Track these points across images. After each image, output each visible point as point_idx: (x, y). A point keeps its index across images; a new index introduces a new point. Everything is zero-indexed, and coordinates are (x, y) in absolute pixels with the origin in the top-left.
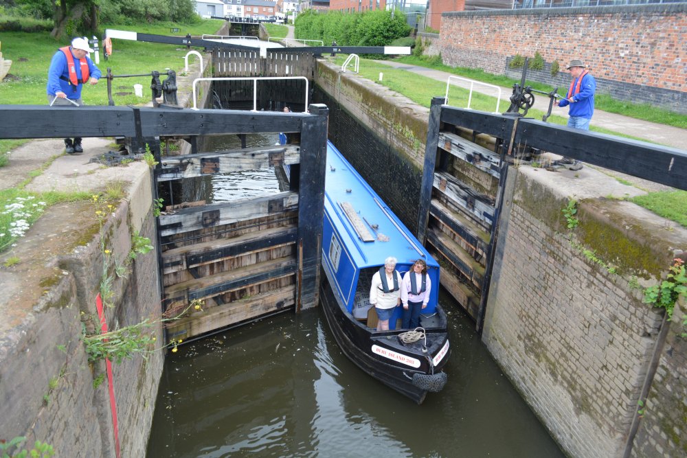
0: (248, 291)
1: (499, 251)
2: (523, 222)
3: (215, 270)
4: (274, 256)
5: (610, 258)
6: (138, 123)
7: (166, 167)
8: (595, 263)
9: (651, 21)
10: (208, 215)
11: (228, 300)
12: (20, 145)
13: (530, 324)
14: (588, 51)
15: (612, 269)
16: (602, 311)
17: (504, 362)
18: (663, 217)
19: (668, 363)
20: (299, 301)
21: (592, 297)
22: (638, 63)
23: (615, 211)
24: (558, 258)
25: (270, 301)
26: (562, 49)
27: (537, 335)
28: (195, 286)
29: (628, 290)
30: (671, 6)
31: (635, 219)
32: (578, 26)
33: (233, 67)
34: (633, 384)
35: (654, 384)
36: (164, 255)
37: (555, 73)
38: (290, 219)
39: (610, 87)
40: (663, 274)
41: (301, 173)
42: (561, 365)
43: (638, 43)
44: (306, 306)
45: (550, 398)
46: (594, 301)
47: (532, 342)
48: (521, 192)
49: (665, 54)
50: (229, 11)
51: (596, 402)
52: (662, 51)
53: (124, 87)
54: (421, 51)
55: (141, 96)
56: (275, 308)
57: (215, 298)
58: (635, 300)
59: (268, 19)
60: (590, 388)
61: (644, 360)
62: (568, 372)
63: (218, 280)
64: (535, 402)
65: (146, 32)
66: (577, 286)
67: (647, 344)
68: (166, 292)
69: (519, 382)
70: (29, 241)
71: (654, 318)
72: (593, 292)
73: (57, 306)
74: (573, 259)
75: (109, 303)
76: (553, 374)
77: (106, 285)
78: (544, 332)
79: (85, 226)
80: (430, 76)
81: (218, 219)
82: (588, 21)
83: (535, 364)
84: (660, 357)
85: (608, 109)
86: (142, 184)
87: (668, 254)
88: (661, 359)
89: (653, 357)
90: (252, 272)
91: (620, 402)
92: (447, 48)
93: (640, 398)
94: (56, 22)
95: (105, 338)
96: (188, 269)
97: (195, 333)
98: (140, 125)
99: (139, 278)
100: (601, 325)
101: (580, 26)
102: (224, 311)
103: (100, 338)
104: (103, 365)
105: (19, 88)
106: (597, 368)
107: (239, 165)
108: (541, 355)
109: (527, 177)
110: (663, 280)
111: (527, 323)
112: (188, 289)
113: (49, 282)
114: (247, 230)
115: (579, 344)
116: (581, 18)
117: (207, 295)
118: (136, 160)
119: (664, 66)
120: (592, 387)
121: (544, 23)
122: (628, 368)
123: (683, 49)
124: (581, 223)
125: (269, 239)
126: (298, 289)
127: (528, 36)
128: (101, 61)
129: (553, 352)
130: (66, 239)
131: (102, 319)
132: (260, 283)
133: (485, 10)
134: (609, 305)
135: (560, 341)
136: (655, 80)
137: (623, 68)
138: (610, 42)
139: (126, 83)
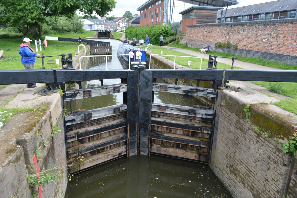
0: (106, 148)
1: (216, 127)
2: (226, 115)
3: (90, 140)
4: (117, 132)
5: (266, 130)
6: (55, 76)
7: (68, 95)
8: (259, 132)
9: (276, 27)
10: (87, 116)
11: (96, 153)
12: (4, 87)
13: (231, 160)
14: (249, 40)
15: (267, 135)
16: (263, 154)
17: (221, 178)
18: (288, 111)
19: (295, 178)
20: (128, 152)
21: (259, 148)
22: (271, 44)
23: (266, 109)
24: (242, 130)
25: (115, 153)
26: (238, 39)
27: (235, 165)
28: (81, 147)
29: (275, 145)
30: (284, 20)
31: (275, 113)
32: (245, 30)
33: (99, 50)
34: (280, 188)
35: (290, 188)
36: (67, 134)
37: (236, 49)
38: (124, 116)
39: (260, 54)
40: (290, 137)
41: (128, 96)
42: (246, 178)
43: (271, 36)
44: (131, 155)
45: (242, 194)
46: (260, 150)
47: (233, 169)
48: (224, 101)
49: (283, 40)
50: (98, 27)
51: (264, 196)
52: (281, 39)
53: (51, 61)
54: (179, 42)
55: (59, 64)
56: (117, 156)
57: (90, 152)
58: (278, 149)
59: (114, 30)
60: (260, 190)
61: (284, 176)
62: (250, 182)
63: (92, 144)
64: (236, 196)
65: (62, 37)
66: (251, 143)
67: (285, 169)
68: (68, 150)
69: (228, 187)
70: (4, 131)
71: (288, 157)
72: (259, 146)
73: (14, 162)
74: (249, 131)
75: (40, 158)
76: (243, 183)
77: (39, 150)
78: (238, 164)
79: (30, 123)
80: (183, 52)
81: (91, 117)
82: (249, 27)
83: (235, 179)
84: (291, 175)
85: (260, 64)
86: (57, 103)
87: (292, 128)
88: (292, 176)
89: (288, 176)
90: (107, 140)
91: (275, 196)
92: (189, 40)
93: (284, 194)
94: (24, 34)
95: (37, 175)
96: (78, 140)
97: (82, 168)
98: (56, 77)
99: (55, 145)
100: (263, 161)
101: (246, 29)
102: (94, 158)
103: (35, 175)
104: (37, 188)
105: (6, 62)
106: (263, 181)
107: (100, 93)
108: (237, 174)
109: (227, 95)
110: (290, 140)
111: (230, 160)
112: (78, 149)
113: (10, 151)
114: (104, 122)
115: (254, 169)
116: (245, 26)
117: (87, 151)
118: (55, 92)
119: (283, 45)
120: (261, 189)
121: (230, 29)
122: (277, 180)
123: (290, 38)
124: (252, 115)
125: (114, 125)
126: (128, 147)
127: (224, 34)
128: (42, 50)
129: (243, 173)
130: (20, 130)
131: (36, 166)
132: (111, 145)
133: (205, 24)
134: (267, 151)
135: (245, 168)
136: (279, 51)
137: (265, 46)
138: (258, 35)
139: (52, 59)
